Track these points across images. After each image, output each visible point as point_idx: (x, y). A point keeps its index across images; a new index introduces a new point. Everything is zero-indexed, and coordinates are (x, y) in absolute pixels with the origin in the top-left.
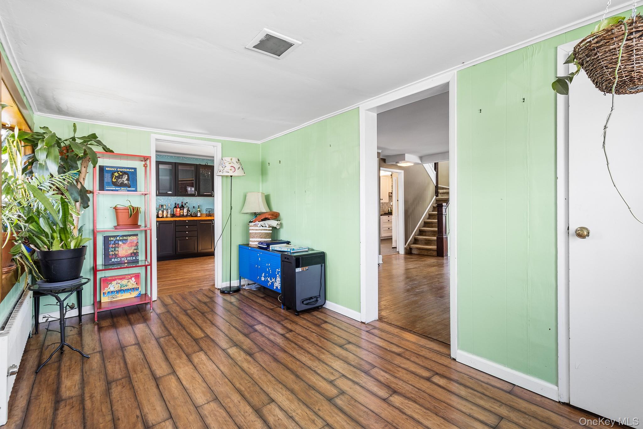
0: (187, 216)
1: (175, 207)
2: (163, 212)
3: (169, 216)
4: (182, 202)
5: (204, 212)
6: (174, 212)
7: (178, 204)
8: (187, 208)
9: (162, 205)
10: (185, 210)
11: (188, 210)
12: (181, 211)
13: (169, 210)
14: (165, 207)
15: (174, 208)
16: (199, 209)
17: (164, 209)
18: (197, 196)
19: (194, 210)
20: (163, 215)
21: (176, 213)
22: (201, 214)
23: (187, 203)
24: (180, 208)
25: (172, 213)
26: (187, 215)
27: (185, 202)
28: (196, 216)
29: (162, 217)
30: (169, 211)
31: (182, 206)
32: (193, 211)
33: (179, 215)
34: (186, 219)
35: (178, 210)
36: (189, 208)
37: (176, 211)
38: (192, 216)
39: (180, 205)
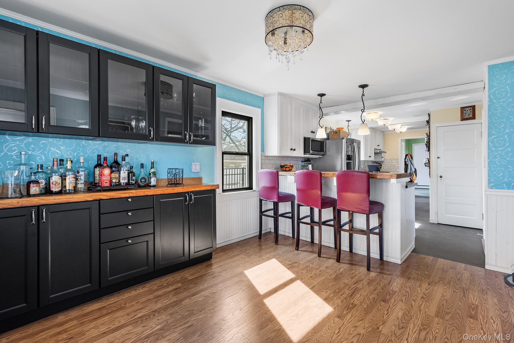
0: (128, 186)
1: (99, 165)
2: (63, 178)
3: (81, 186)
4: (116, 154)
5: (164, 175)
6: (94, 177)
7: (105, 159)
8: (128, 166)
9: (62, 160)
10: (124, 174)
11: (131, 173)
12: (113, 175)
13: (81, 173)
14: (69, 166)
15: (96, 167)
16: (153, 170)
17: (67, 170)
18: (152, 140)
19: (143, 173)
20: (63, 186)
21: (100, 180)
22: (157, 180)
23: (127, 155)
24: (111, 167)
25: (91, 180)
26: (128, 184)
27: (121, 153)
28: (148, 186)
29: (60, 193)
30: (82, 176)
31: (116, 162)
32: (140, 175)
33: (107, 185)
34: (127, 195)
35: (107, 171)
36: (131, 167)
37: (101, 175)
38: (140, 187)
39: (110, 160)
